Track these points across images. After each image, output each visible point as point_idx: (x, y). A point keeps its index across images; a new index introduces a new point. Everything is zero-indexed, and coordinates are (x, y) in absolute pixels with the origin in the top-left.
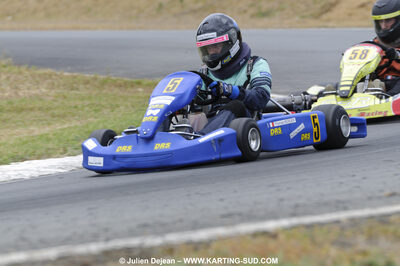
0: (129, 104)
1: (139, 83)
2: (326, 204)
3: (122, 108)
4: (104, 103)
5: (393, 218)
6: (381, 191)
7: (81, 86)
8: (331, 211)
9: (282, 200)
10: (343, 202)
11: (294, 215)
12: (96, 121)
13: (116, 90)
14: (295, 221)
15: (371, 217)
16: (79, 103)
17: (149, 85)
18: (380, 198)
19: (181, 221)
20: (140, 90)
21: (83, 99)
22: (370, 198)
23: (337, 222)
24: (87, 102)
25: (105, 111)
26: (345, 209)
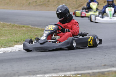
0: (21, 33)
1: (24, 26)
2: (84, 67)
3: (19, 34)
4: (13, 32)
5: (106, 73)
6: (101, 64)
7: (6, 27)
8: (87, 70)
9: (70, 65)
10: (90, 67)
11: (75, 70)
12: (11, 37)
13: (17, 28)
14: (76, 72)
15: (99, 72)
16: (6, 32)
17: (26, 27)
18: (101, 66)
19: (40, 70)
20: (24, 28)
21: (7, 31)
22: (98, 66)
23: (89, 73)
24: (8, 32)
25: (14, 35)
26: (91, 69)
